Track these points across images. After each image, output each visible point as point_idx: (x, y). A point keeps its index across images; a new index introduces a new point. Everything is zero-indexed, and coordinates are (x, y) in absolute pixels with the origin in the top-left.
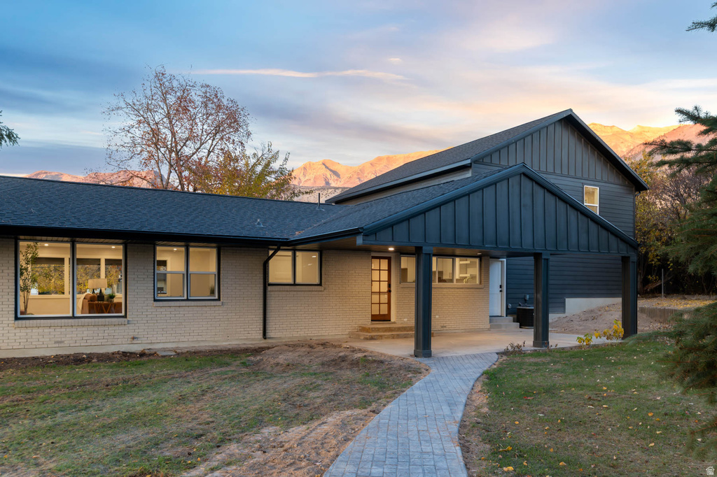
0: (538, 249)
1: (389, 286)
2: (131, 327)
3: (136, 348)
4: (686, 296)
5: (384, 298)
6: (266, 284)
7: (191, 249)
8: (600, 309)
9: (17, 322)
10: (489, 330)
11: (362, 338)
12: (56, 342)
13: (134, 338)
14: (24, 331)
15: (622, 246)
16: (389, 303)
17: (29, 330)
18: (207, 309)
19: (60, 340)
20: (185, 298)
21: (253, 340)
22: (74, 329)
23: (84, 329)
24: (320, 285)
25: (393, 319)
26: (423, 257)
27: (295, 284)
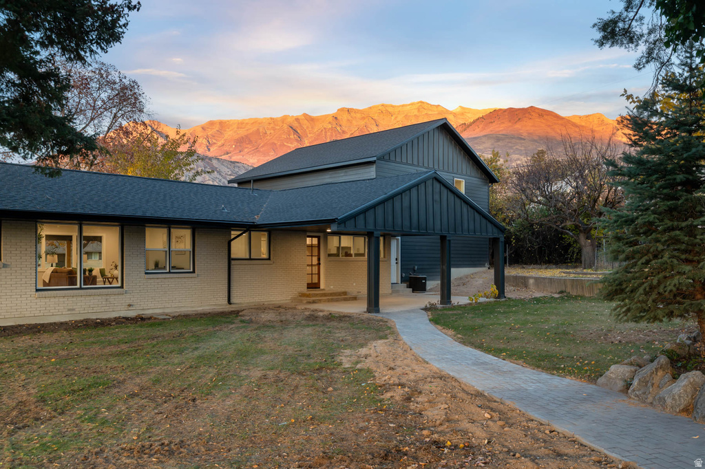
0: (444, 233)
1: (319, 259)
2: (128, 296)
3: (132, 314)
4: (524, 266)
5: (315, 269)
6: (230, 259)
7: (172, 230)
8: (467, 277)
9: (37, 293)
10: (391, 294)
11: (305, 302)
12: (69, 310)
13: (130, 305)
14: (43, 300)
15: (495, 230)
16: (319, 274)
17: (47, 300)
18: (186, 280)
19: (71, 307)
20: (168, 271)
21: (220, 305)
22: (83, 298)
23: (92, 298)
24: (269, 259)
25: (322, 286)
26: (373, 240)
27: (250, 259)
